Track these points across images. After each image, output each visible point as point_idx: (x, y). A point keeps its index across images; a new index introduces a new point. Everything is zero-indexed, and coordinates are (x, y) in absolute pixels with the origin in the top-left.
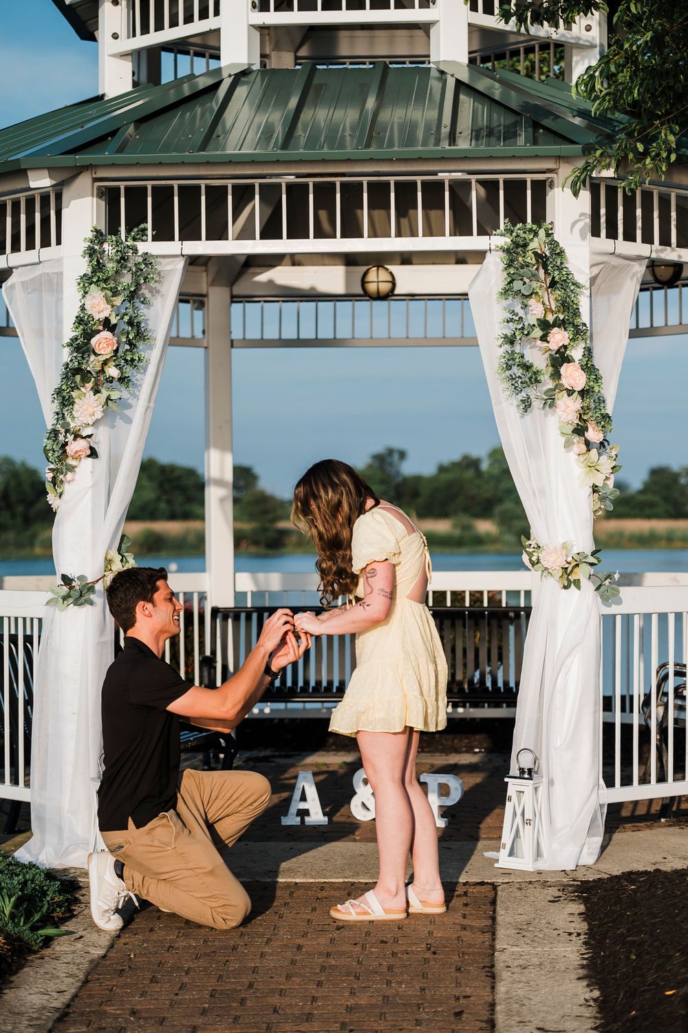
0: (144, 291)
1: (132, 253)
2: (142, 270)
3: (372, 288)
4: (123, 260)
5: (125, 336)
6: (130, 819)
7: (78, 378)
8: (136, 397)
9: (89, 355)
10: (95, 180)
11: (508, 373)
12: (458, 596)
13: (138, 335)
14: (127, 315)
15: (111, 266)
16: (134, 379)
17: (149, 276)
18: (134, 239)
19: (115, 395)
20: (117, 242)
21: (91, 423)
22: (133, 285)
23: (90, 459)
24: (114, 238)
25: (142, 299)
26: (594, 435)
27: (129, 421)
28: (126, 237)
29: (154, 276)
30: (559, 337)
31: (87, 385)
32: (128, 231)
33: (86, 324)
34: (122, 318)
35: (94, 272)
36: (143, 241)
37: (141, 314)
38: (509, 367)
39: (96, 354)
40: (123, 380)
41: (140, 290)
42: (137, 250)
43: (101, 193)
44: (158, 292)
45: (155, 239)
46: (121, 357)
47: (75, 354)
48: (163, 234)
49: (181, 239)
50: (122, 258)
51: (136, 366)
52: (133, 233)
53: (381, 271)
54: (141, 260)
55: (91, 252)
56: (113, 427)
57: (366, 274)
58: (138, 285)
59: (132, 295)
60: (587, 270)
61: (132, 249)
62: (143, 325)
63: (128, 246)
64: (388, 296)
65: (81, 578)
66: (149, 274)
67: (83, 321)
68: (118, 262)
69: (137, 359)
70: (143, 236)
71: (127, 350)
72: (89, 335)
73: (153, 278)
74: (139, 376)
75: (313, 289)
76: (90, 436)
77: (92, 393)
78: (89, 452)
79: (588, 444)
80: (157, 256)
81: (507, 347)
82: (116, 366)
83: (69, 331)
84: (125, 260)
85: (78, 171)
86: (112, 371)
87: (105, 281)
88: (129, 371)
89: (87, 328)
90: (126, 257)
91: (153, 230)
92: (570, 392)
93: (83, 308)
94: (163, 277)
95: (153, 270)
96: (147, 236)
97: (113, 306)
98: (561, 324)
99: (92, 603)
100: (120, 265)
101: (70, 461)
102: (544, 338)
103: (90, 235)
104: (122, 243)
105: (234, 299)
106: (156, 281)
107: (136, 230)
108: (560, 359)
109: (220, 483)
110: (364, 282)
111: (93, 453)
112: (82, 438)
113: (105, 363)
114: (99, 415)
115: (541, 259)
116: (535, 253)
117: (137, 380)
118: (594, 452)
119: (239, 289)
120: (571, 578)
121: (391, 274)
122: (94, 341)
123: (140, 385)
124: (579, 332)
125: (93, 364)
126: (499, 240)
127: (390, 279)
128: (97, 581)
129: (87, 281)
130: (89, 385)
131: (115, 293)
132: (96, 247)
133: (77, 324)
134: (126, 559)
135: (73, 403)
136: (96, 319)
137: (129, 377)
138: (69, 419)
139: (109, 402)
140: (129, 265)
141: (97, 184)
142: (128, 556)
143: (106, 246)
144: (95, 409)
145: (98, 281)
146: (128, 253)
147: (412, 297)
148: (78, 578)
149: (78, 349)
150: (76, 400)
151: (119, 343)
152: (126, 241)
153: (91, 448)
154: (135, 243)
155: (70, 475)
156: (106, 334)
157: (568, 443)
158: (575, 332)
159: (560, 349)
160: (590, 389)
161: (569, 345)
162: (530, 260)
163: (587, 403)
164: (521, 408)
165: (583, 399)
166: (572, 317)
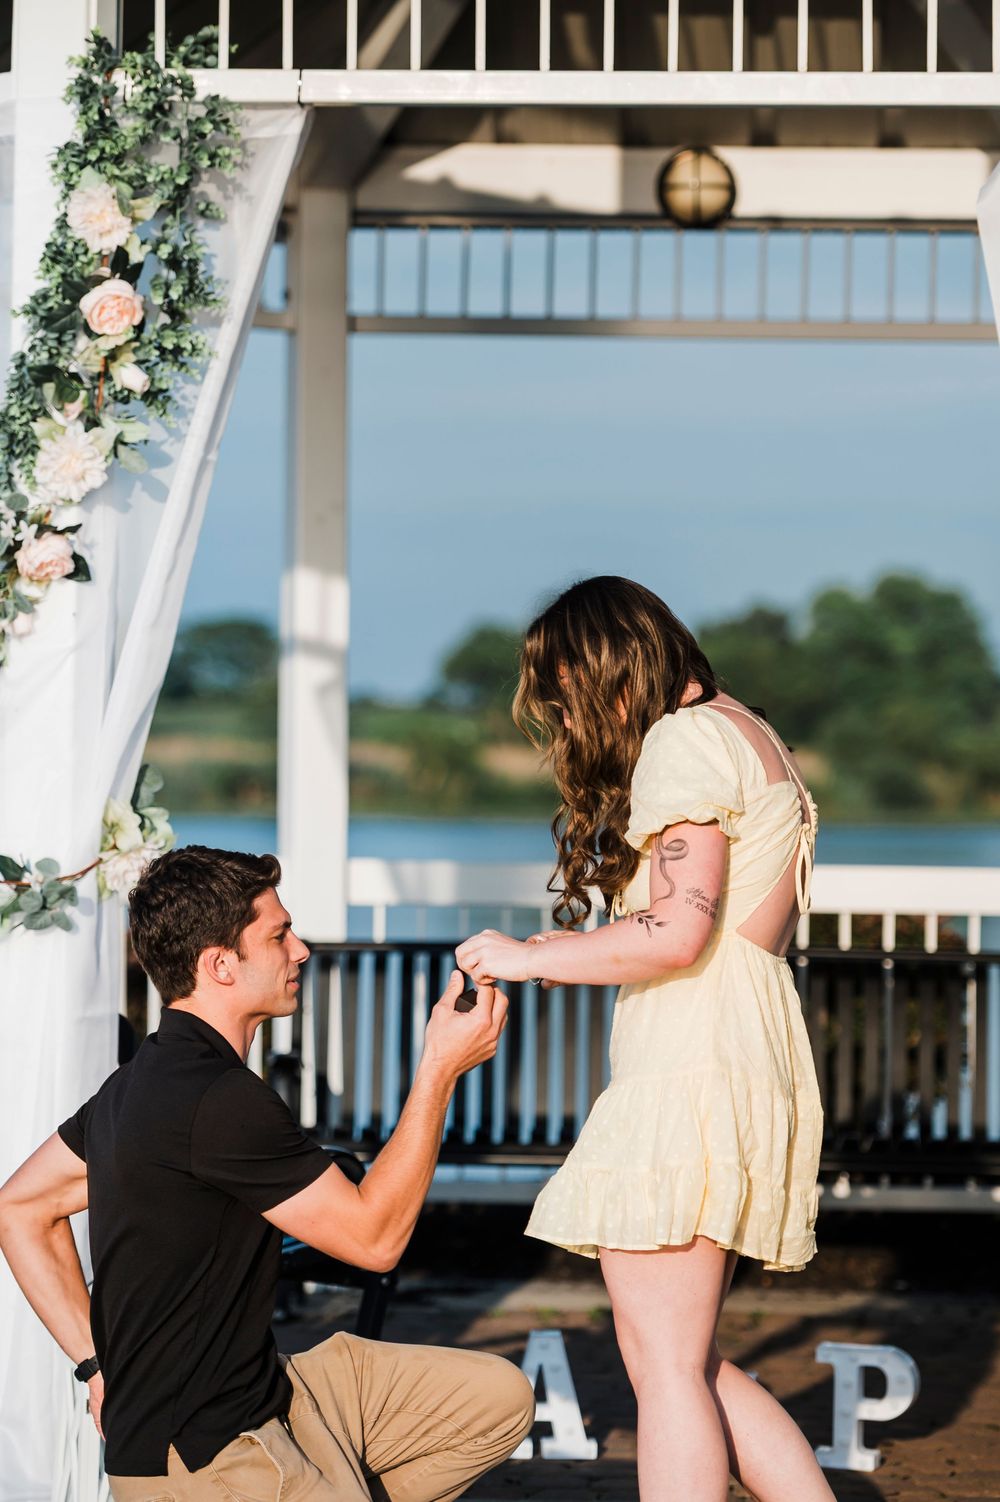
0: (206, 187)
1: (182, 96)
2: (203, 136)
3: (682, 199)
4: (158, 113)
5: (161, 292)
6: (172, 1449)
7: (49, 389)
8: (179, 436)
9: (74, 336)
12: (867, 926)
13: (191, 290)
14: (165, 241)
15: (130, 126)
16: (176, 396)
17: (220, 152)
18: (187, 62)
19: (134, 432)
20: (146, 67)
21: (76, 498)
22: (184, 170)
23: (72, 584)
24: (139, 59)
25: (202, 206)
27: (160, 493)
28: (167, 56)
29: (233, 153)
31: (69, 407)
32: (173, 42)
33: (70, 262)
34: (154, 251)
35: (90, 137)
36: (206, 66)
37: (200, 242)
39: (90, 333)
40: (151, 396)
41: (197, 185)
42: (192, 89)
44: (238, 188)
45: (235, 62)
46: (150, 342)
47: (41, 333)
48: (254, 50)
49: (299, 64)
50: (159, 107)
51: (183, 364)
52: (182, 49)
53: (706, 163)
54: (202, 112)
55: (85, 92)
56: (125, 508)
57: (667, 168)
58: (194, 173)
59: (179, 195)
61: (181, 86)
62: (201, 267)
63: (173, 80)
64: (719, 220)
65: (46, 865)
66: (220, 147)
67: (61, 254)
68: (149, 115)
69: (189, 347)
70: (207, 55)
71: (164, 327)
72: (75, 288)
73: (228, 157)
74: (189, 389)
75: (543, 200)
76: (73, 529)
77: (80, 426)
78: (70, 567)
80: (242, 105)
82: (139, 363)
83: (29, 278)
84: (165, 113)
86: (130, 376)
87: (118, 160)
88: (167, 374)
89: (71, 270)
90: (166, 106)
91: (232, 42)
93: (63, 224)
94: (253, 154)
95: (231, 137)
96: (216, 55)
97: (134, 220)
99: (67, 925)
100: (152, 123)
101: (24, 587)
103: (83, 50)
104: (157, 71)
105: (361, 219)
106: (235, 164)
107: (190, 40)
109: (318, 649)
110: (663, 186)
111: (80, 570)
112: (56, 532)
113: (113, 356)
114: (96, 479)
117: (184, 398)
119: (371, 196)
121: (727, 170)
122: (87, 303)
123: (192, 411)
125: (82, 357)
127: (722, 178)
128: (84, 873)
129: (75, 159)
130: (75, 408)
131: (140, 188)
132: (97, 80)
133: (48, 261)
134: (151, 823)
135: (34, 449)
136: (94, 249)
137: (166, 390)
138: (22, 487)
139: (121, 448)
140: (173, 124)
142: (155, 815)
143: (119, 78)
144: (88, 464)
145: (100, 159)
146: (172, 93)
147: (775, 223)
148: (39, 865)
149: (48, 321)
150: (43, 443)
151: (146, 307)
152: (168, 65)
153: (77, 558)
154: (189, 72)
155: (22, 621)
156: (117, 287)
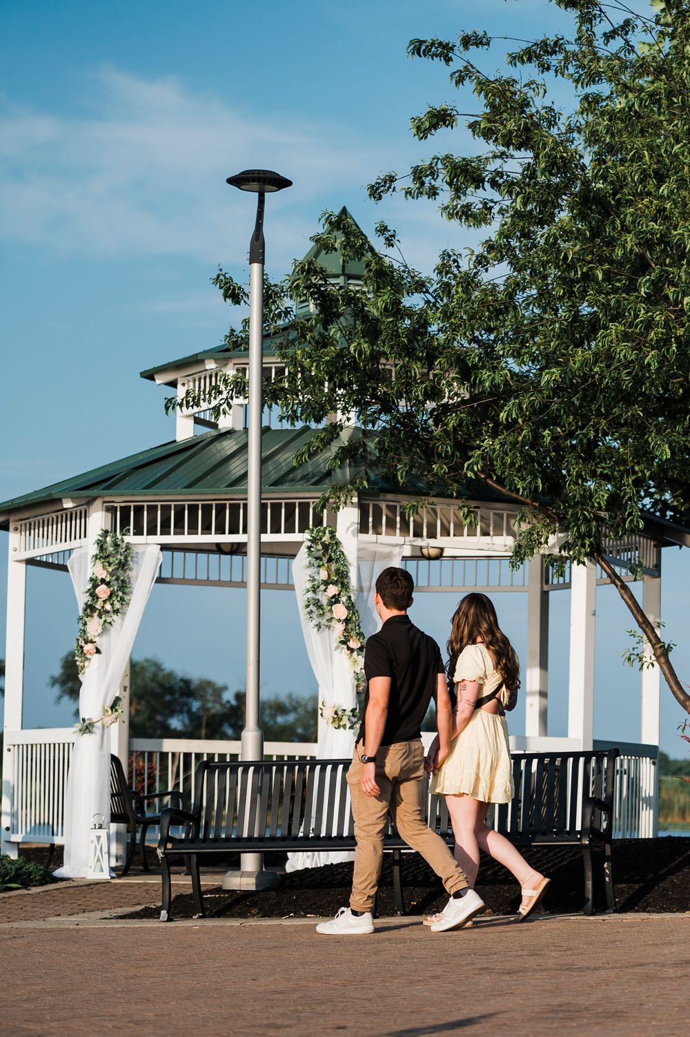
0: (131, 564)
1: (122, 542)
7: (91, 610)
8: (125, 621)
9: (96, 598)
10: (104, 502)
11: (308, 610)
16: (123, 611)
18: (123, 535)
19: (110, 620)
20: (114, 536)
21: (96, 635)
23: (97, 654)
24: (113, 534)
25: (129, 567)
26: (354, 644)
28: (120, 533)
30: (333, 590)
31: (95, 614)
32: (121, 530)
33: (95, 581)
34: (112, 578)
35: (100, 552)
36: (128, 535)
38: (308, 607)
39: (100, 598)
40: (115, 611)
41: (128, 563)
42: (124, 541)
43: (108, 510)
45: (135, 534)
47: (89, 598)
48: (139, 532)
49: (147, 534)
50: (116, 545)
51: (124, 603)
52: (123, 532)
54: (126, 546)
55: (99, 542)
56: (109, 637)
60: (356, 553)
61: (122, 540)
63: (120, 539)
67: (92, 579)
68: (113, 547)
69: (126, 600)
70: (128, 533)
72: (95, 586)
74: (128, 609)
76: (96, 642)
77: (97, 619)
78: (95, 650)
79: (352, 650)
80: (134, 544)
81: (310, 595)
82: (111, 604)
83: (87, 585)
84: (117, 547)
85: (95, 499)
86: (108, 607)
87: (108, 557)
89: (95, 583)
90: (118, 545)
91: (134, 530)
92: (339, 620)
93: (93, 573)
95: (135, 551)
96: (131, 533)
97: (107, 571)
98: (335, 583)
100: (114, 549)
101: (87, 656)
102: (325, 591)
103: (102, 532)
104: (117, 537)
107: (125, 529)
108: (335, 600)
111: (98, 651)
112: (92, 643)
113: (105, 602)
114: (100, 630)
115: (326, 547)
116: (324, 544)
117: (125, 611)
118: (355, 653)
120: (342, 723)
122: (98, 590)
123: (127, 614)
124: (345, 586)
125: (98, 603)
126: (306, 536)
129: (96, 557)
131: (110, 564)
132: (103, 539)
133: (90, 581)
135: (88, 624)
136: (98, 578)
137: (120, 610)
139: (106, 623)
140: (119, 549)
141: (105, 504)
143: (108, 539)
144: (99, 627)
145: (101, 558)
146: (119, 542)
148: (89, 719)
149: (91, 595)
150: (90, 622)
151: (112, 591)
152: (120, 535)
153: (97, 648)
154: (124, 537)
155: (86, 663)
156: (103, 587)
157: (337, 648)
158: (342, 587)
159: (334, 597)
160: (350, 619)
161: (339, 594)
162: (320, 547)
163: (350, 626)
164: (316, 629)
165: (347, 624)
166: (341, 578)
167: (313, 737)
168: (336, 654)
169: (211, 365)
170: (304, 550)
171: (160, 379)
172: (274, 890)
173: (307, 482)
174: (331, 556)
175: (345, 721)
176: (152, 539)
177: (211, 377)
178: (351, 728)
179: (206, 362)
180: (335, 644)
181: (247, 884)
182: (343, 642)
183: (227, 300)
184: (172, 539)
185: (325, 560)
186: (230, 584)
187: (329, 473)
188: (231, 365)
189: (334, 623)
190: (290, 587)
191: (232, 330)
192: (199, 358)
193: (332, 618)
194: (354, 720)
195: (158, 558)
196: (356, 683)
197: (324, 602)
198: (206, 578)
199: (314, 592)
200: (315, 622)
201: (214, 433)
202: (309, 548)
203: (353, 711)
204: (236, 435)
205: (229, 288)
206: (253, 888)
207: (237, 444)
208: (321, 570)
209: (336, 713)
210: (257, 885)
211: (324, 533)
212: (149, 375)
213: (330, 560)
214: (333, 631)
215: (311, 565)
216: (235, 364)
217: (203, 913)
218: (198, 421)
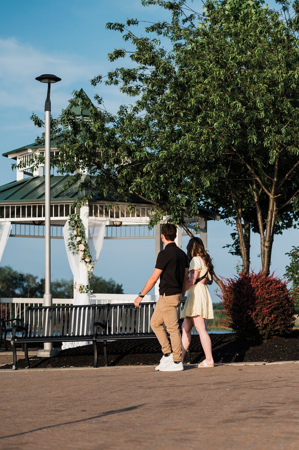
11: (69, 247)
26: (87, 260)
30: (79, 239)
38: (69, 245)
45: (1, 217)
60: (87, 224)
79: (86, 262)
81: (70, 241)
92: (81, 251)
98: (80, 236)
102: (76, 239)
108: (80, 243)
115: (76, 222)
116: (75, 221)
118: (88, 263)
120: (83, 291)
124: (83, 237)
126: (68, 218)
157: (81, 262)
158: (82, 237)
159: (79, 241)
160: (86, 250)
161: (81, 240)
162: (73, 222)
163: (86, 253)
164: (72, 254)
165: (84, 252)
166: (82, 234)
167: (72, 296)
168: (80, 264)
169: (30, 151)
170: (67, 223)
171: (10, 157)
172: (57, 357)
173: (68, 196)
174: (78, 226)
175: (84, 290)
176: (8, 219)
177: (30, 155)
178: (87, 292)
179: (28, 150)
180: (80, 260)
181: (47, 355)
182: (83, 259)
183: (36, 125)
184: (15, 219)
185: (76, 227)
186: (39, 237)
187: (77, 193)
188: (38, 151)
189: (79, 252)
190: (62, 238)
191: (38, 137)
192: (25, 148)
193: (78, 250)
194: (88, 289)
195: (10, 227)
196: (88, 275)
197: (76, 243)
198: (29, 235)
199: (72, 239)
200: (72, 251)
201: (31, 177)
202: (69, 222)
203: (87, 286)
204: (40, 178)
205: (37, 121)
206: (49, 356)
207: (40, 182)
208: (74, 231)
209: (81, 287)
210: (50, 355)
211: (75, 216)
212: (6, 155)
213: (78, 227)
214: (79, 255)
215: (70, 229)
216: (40, 150)
217: (30, 366)
218: (25, 173)
